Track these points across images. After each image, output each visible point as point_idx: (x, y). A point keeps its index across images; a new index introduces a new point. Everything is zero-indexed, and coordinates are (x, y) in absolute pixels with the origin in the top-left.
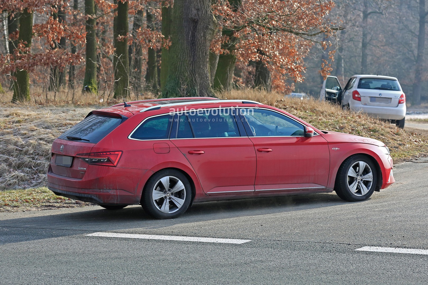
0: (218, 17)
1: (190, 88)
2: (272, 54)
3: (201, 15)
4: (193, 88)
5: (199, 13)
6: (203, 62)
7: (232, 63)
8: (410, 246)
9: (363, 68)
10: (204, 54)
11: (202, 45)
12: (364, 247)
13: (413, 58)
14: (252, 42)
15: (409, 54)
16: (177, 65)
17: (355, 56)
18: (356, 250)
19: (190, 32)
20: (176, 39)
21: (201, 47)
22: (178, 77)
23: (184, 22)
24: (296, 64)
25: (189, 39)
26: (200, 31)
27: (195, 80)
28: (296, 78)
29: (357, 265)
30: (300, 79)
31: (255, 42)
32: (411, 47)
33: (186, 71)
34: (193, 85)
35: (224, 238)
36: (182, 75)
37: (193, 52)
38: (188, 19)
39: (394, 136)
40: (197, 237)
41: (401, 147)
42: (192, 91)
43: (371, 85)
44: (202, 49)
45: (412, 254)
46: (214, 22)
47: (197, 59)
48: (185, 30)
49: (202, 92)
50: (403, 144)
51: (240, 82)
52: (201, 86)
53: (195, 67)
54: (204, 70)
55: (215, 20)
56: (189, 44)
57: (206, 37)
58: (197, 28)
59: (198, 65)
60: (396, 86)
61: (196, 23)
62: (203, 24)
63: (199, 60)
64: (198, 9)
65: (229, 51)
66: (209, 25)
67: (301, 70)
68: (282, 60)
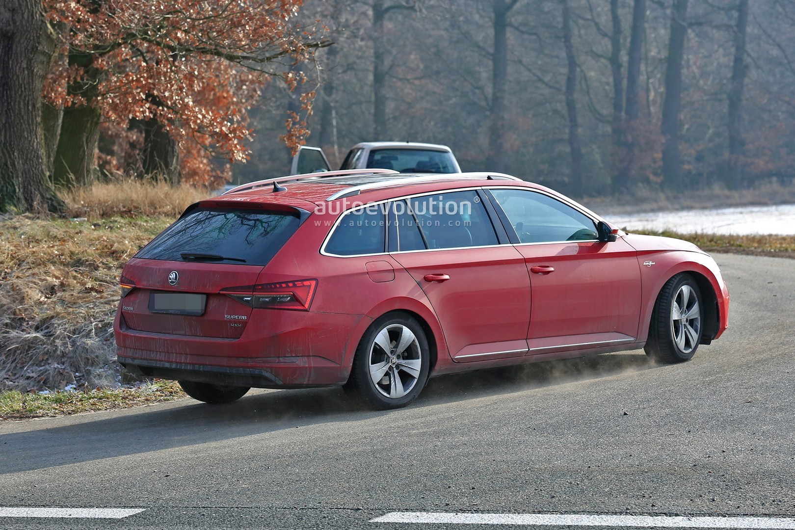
0: (58, 26)
1: (2, 183)
2: (179, 103)
3: (21, 22)
4: (9, 183)
5: (16, 17)
6: (29, 125)
7: (93, 124)
8: (487, 507)
9: (379, 128)
10: (30, 108)
11: (25, 89)
12: (389, 514)
13: (483, 103)
14: (135, 79)
15: (474, 94)
17: (361, 103)
18: (371, 521)
21: (22, 91)
24: (232, 123)
26: (19, 57)
27: (13, 165)
28: (233, 154)
30: (241, 155)
31: (142, 79)
32: (479, 80)
34: (8, 175)
35: (85, 507)
37: (6, 104)
40: (26, 506)
42: (7, 188)
44: (25, 97)
45: (493, 525)
46: (49, 37)
47: (14, 119)
49: (28, 189)
51: (111, 165)
52: (26, 177)
53: (10, 136)
54: (30, 141)
55: (51, 33)
57: (33, 71)
58: (12, 51)
59: (17, 132)
60: (448, 165)
61: (9, 40)
62: (26, 42)
63: (20, 120)
64: (14, 10)
65: (85, 98)
66: (39, 43)
67: (242, 136)
68: (200, 116)
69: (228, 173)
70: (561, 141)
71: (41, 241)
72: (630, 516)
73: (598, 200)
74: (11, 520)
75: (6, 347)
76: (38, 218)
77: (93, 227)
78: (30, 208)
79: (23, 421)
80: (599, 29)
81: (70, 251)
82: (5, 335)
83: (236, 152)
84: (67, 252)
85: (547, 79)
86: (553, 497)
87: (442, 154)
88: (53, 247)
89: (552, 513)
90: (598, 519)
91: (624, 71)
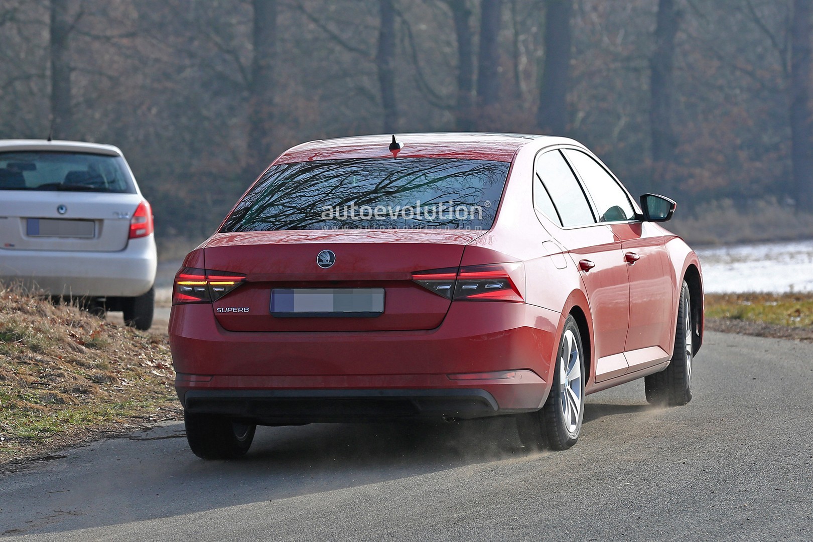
9: (58, 120)
13: (239, 78)
15: (224, 61)
17: (28, 77)
32: (231, 37)
39: (81, 351)
41: (100, 390)
43: (29, 177)
50: (109, 377)
85: (346, 35)
87: (107, 159)
91: (474, 22)
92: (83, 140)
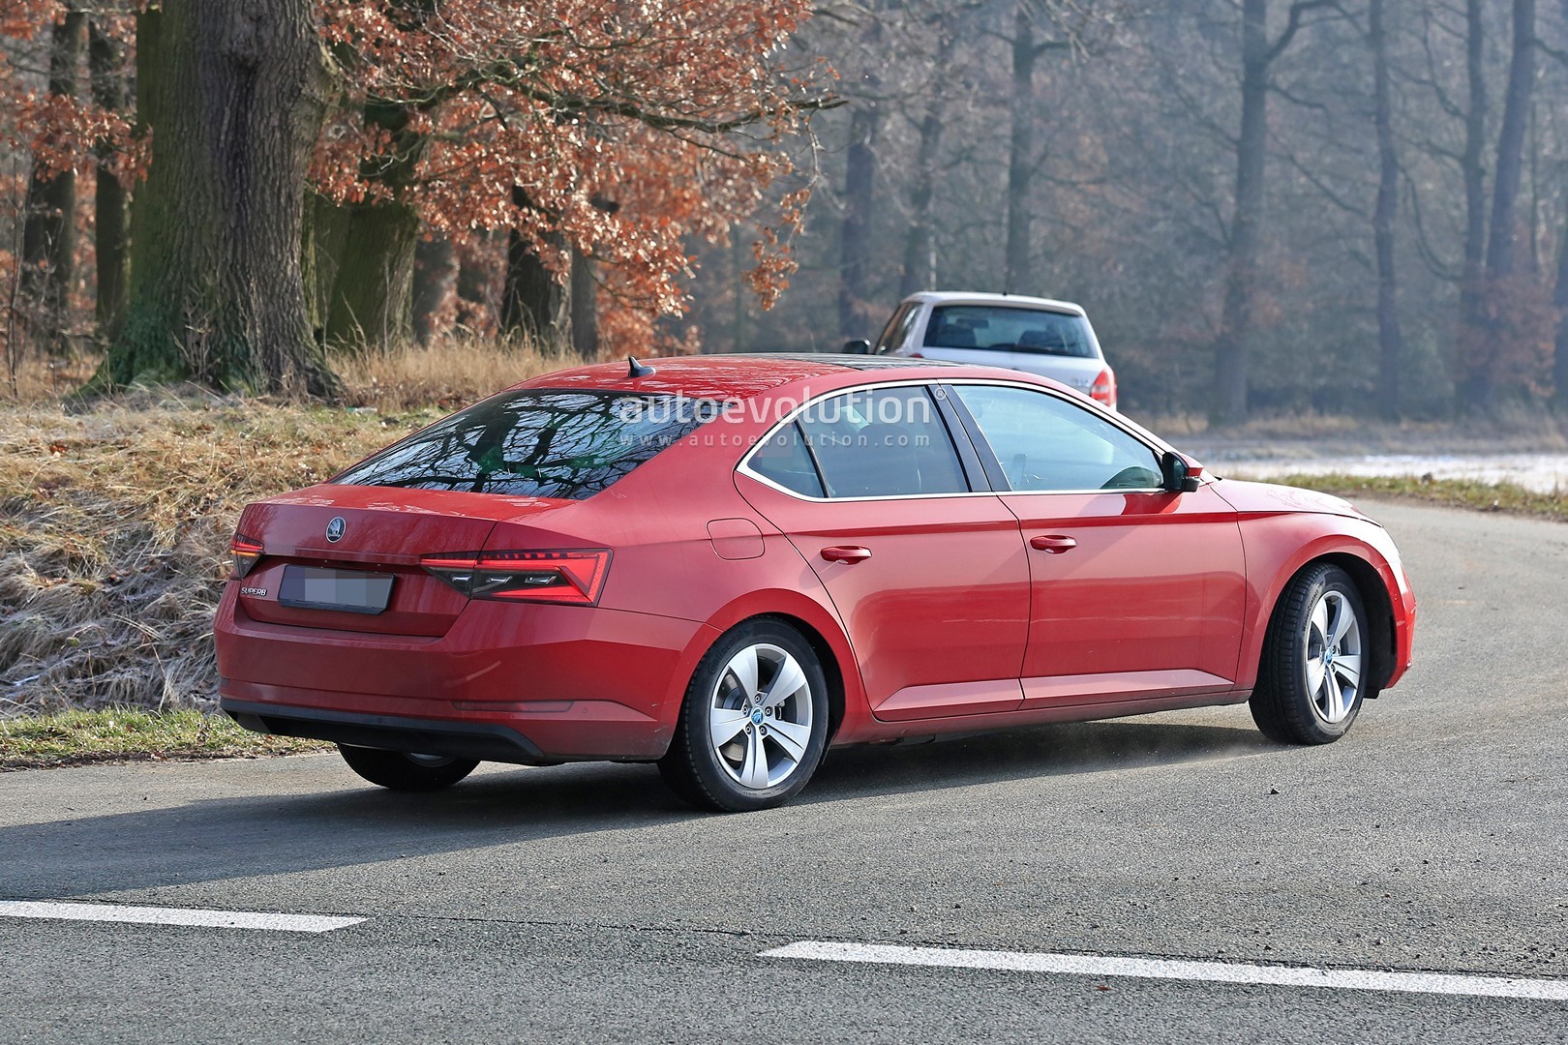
0: (342, 52)
1: (225, 337)
2: (561, 202)
3: (273, 42)
4: (237, 338)
5: (262, 32)
6: (279, 233)
7: (405, 237)
8: (973, 939)
10: (282, 200)
11: (274, 165)
12: (796, 944)
13: (1218, 235)
14: (484, 155)
15: (1202, 215)
16: (174, 241)
17: (982, 225)
18: (761, 954)
19: (227, 109)
20: (170, 138)
21: (269, 169)
22: (176, 291)
23: (200, 68)
24: (660, 242)
25: (223, 138)
26: (266, 108)
27: (247, 304)
28: (657, 301)
29: (755, 1008)
30: (673, 303)
31: (497, 156)
32: (1211, 188)
33: (210, 267)
34: (237, 323)
35: (263, 910)
36: (192, 285)
37: (238, 192)
38: (219, 59)
40: (158, 905)
42: (233, 346)
43: (980, 335)
44: (274, 181)
45: (974, 970)
46: (323, 72)
47: (252, 220)
48: (206, 103)
49: (272, 350)
51: (478, 320)
52: (270, 329)
53: (244, 250)
54: (280, 262)
55: (327, 64)
56: (221, 161)
57: (291, 133)
58: (253, 95)
59: (257, 244)
60: (1080, 340)
61: (249, 74)
62: (279, 79)
63: (262, 223)
64: (260, 18)
65: (391, 189)
66: (303, 81)
67: (675, 267)
68: (598, 228)
69: (693, 344)
70: (1361, 310)
71: (279, 444)
72: (1222, 964)
73: (1429, 427)
74: (127, 929)
75: (198, 633)
76: (287, 405)
77: (384, 424)
78: (274, 388)
79: (196, 763)
80: (1443, 99)
81: (329, 465)
82: (197, 612)
83: (662, 296)
84: (323, 465)
85: (1341, 192)
86: (1096, 927)
87: (1066, 318)
88: (298, 456)
89: (1085, 953)
90: (1162, 967)
91: (1488, 183)
92: (1040, 296)
